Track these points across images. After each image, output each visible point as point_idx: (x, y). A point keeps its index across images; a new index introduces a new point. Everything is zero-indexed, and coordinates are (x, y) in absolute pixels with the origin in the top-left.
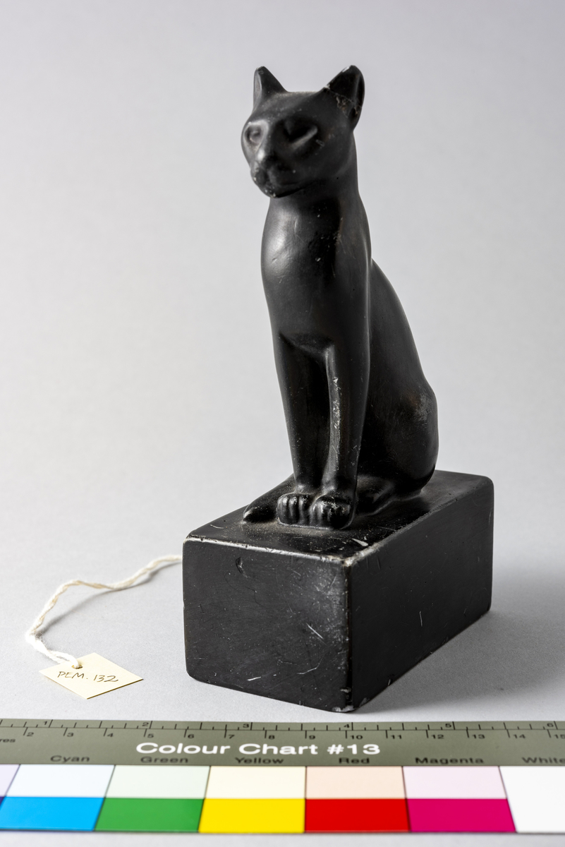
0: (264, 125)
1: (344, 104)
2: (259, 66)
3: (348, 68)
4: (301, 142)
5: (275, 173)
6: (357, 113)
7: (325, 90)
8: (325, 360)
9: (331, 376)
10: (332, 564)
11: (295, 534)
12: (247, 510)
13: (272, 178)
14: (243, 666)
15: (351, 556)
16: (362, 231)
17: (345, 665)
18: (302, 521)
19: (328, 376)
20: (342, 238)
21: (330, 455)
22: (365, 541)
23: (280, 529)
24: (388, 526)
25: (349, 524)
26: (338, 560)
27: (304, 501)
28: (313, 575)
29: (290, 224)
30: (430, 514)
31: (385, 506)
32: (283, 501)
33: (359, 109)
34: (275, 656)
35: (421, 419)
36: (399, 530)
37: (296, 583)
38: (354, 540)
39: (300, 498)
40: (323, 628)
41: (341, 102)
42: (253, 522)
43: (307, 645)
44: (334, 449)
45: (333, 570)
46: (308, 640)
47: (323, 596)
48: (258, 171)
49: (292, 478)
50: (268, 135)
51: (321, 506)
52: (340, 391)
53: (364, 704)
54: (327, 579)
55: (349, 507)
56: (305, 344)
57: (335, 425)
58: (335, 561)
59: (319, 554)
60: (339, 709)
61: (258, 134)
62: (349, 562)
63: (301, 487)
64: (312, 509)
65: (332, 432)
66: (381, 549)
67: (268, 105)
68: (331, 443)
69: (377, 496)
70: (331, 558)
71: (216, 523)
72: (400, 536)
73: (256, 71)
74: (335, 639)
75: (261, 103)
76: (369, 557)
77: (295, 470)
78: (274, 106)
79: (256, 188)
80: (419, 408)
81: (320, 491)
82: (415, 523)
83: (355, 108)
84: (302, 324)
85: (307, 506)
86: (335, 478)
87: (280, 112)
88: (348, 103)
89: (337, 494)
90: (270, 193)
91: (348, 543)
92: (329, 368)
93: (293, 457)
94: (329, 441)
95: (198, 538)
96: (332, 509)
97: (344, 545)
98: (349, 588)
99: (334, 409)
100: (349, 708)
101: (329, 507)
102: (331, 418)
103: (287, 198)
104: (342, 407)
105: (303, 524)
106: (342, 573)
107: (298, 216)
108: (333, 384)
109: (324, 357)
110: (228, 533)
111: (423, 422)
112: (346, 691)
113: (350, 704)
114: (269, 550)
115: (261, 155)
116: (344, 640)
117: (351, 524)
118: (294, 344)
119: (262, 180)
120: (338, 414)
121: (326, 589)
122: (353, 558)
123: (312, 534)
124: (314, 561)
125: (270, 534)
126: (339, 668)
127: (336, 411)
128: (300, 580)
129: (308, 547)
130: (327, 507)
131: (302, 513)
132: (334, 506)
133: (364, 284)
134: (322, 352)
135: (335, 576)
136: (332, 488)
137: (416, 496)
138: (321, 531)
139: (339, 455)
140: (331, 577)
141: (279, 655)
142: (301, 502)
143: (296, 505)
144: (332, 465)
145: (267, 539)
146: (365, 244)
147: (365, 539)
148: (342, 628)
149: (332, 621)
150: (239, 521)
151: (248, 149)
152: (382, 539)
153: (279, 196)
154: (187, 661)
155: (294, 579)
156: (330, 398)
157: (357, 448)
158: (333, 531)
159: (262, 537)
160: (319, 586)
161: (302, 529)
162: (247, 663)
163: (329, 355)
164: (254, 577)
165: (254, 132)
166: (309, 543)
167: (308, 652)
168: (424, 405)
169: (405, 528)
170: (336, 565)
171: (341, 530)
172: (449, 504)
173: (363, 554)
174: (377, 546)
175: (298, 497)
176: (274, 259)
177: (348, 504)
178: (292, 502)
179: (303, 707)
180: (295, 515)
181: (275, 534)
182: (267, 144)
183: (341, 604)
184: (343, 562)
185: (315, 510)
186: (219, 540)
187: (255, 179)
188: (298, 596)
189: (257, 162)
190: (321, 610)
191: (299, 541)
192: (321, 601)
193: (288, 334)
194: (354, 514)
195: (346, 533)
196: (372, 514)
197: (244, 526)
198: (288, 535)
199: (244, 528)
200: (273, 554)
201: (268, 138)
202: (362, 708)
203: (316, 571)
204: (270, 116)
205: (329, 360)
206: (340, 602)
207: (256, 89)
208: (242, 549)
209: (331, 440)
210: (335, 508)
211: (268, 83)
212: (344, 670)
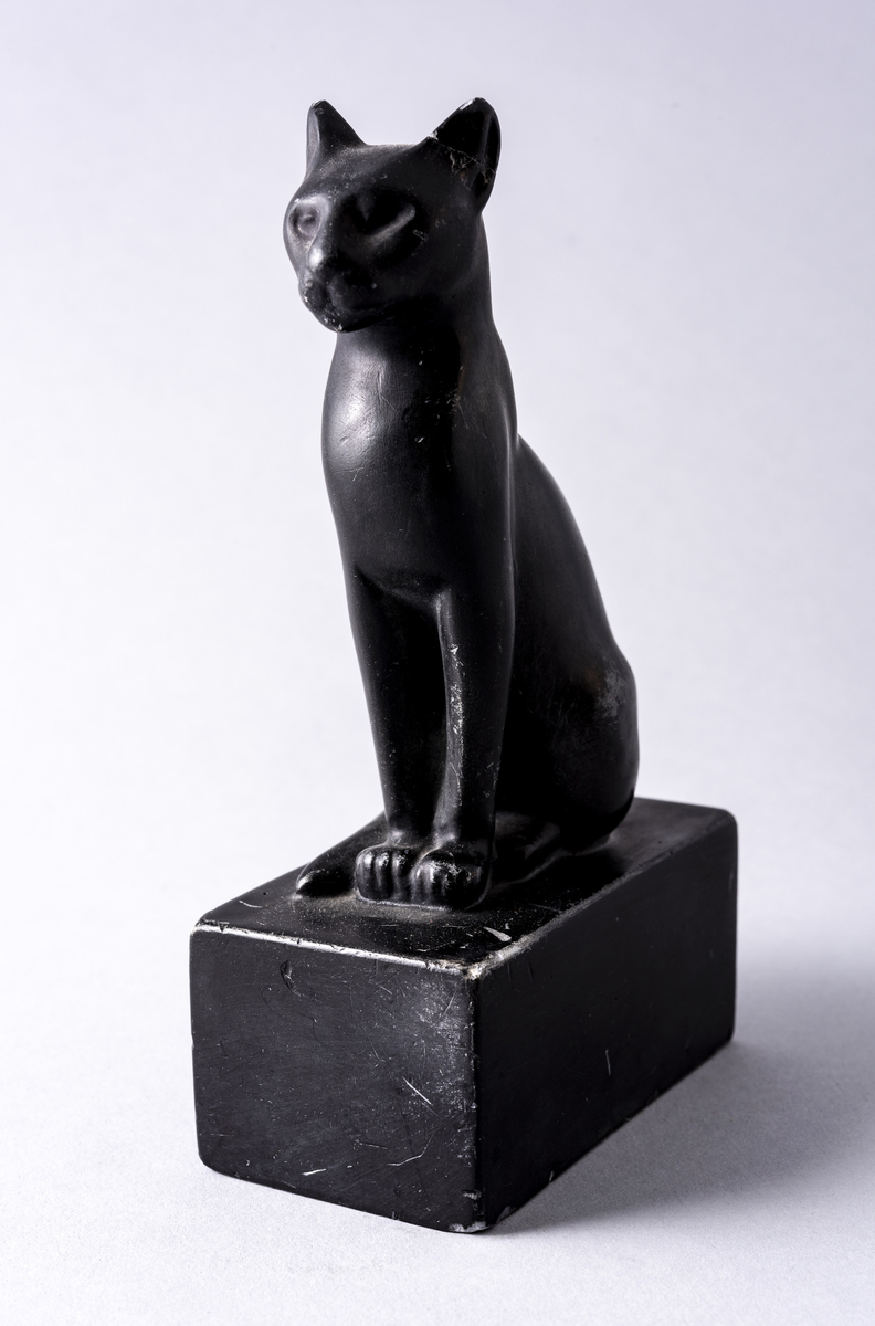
0: (321, 203)
1: (463, 166)
2: (317, 100)
3: (470, 102)
4: (386, 234)
5: (339, 288)
6: (486, 181)
7: (429, 141)
8: (436, 615)
9: (447, 643)
10: (445, 975)
11: (384, 920)
12: (304, 875)
13: (336, 298)
14: (295, 1149)
15: (480, 961)
16: (499, 388)
17: (470, 1151)
18: (397, 895)
19: (441, 643)
20: (461, 401)
21: (447, 779)
22: (507, 932)
23: (361, 908)
24: (547, 904)
25: (480, 900)
26: (456, 968)
27: (401, 861)
28: (414, 993)
29: (372, 376)
30: (624, 880)
31: (545, 865)
32: (365, 859)
33: (491, 174)
34: (349, 1133)
35: (606, 714)
36: (567, 911)
37: (384, 1008)
38: (488, 929)
39: (395, 855)
40: (432, 1087)
41: (458, 162)
42: (312, 896)
43: (404, 1116)
44: (453, 768)
45: (447, 984)
46: (407, 1106)
47: (432, 1031)
48: (310, 285)
49: (382, 816)
50: (328, 222)
51: (431, 869)
52: (462, 669)
53: (506, 1217)
54: (438, 1002)
55: (479, 870)
56: (400, 587)
57: (456, 727)
58: (452, 970)
59: (424, 957)
60: (460, 1228)
61: (312, 220)
62: (476, 972)
63: (397, 834)
64: (415, 874)
65: (449, 739)
66: (534, 946)
67: (328, 170)
68: (448, 759)
69: (531, 849)
70: (443, 965)
71: (248, 897)
72: (569, 922)
73: (311, 109)
74: (453, 1106)
75: (318, 166)
76: (511, 962)
77: (387, 805)
78: (340, 171)
79: (310, 315)
80: (603, 696)
81: (429, 842)
82: (596, 897)
83: (484, 173)
84: (394, 552)
85: (406, 869)
86: (455, 820)
87: (349, 181)
88: (471, 165)
89: (459, 848)
90: (332, 325)
91: (476, 936)
92: (443, 629)
93: (383, 782)
94: (445, 755)
95: (216, 925)
96: (450, 875)
97: (468, 940)
98: (476, 1017)
99: (453, 699)
100: (478, 1226)
101: (445, 870)
102: (448, 716)
103: (365, 332)
104: (466, 697)
105: (400, 900)
106: (463, 991)
107: (385, 363)
108: (450, 657)
109: (435, 608)
110: (267, 916)
111: (610, 719)
112: (472, 1196)
113: (480, 1219)
114: (338, 949)
115: (317, 257)
116: (468, 1108)
117: (483, 901)
118: (382, 586)
119: (318, 300)
120: (459, 708)
121: (436, 1019)
122: (483, 965)
123: (414, 919)
124: (415, 968)
125: (341, 918)
126: (460, 1156)
127: (456, 703)
128: (391, 1002)
129: (406, 944)
130: (441, 871)
131: (397, 882)
132: (453, 868)
133: (503, 481)
134: (431, 600)
135: (451, 995)
136: (451, 837)
137: (601, 847)
138: (431, 912)
139: (461, 780)
140: (444, 997)
141: (356, 1131)
142: (396, 863)
143: (388, 867)
144: (450, 797)
145: (335, 929)
146: (505, 411)
147: (507, 928)
148: (465, 1086)
149: (446, 1075)
150: (290, 894)
151: (294, 247)
152: (536, 928)
153: (347, 329)
154: (199, 1138)
155: (382, 999)
156: (446, 680)
157: (494, 766)
158: (451, 913)
159: (327, 924)
160: (424, 1013)
161: (399, 910)
162: (302, 1144)
163: (441, 606)
164: (312, 995)
165: (306, 216)
166: (408, 936)
167: (407, 1127)
168: (612, 690)
169: (578, 907)
170: (453, 977)
171: (465, 912)
172: (658, 861)
173: (502, 956)
174: (526, 940)
175: (391, 852)
176: (344, 439)
177: (478, 865)
178: (380, 862)
179: (398, 1222)
180: (386, 884)
181: (351, 919)
182: (327, 238)
183: (462, 1045)
184: (465, 972)
185: (420, 876)
186: (253, 929)
187: (306, 298)
188: (388, 1030)
189: (309, 268)
190: (428, 1054)
191: (391, 931)
192: (427, 1040)
193: (368, 570)
194: (489, 881)
195: (474, 917)
196: (522, 881)
197: (298, 902)
198: (372, 920)
199: (297, 908)
200: (344, 955)
201: (328, 227)
202: (499, 1226)
203: (419, 986)
204: (332, 189)
205: (442, 613)
206: (460, 1041)
207: (311, 140)
208: (291, 947)
209: (448, 753)
210: (456, 873)
211: (331, 128)
212: (468, 1160)
